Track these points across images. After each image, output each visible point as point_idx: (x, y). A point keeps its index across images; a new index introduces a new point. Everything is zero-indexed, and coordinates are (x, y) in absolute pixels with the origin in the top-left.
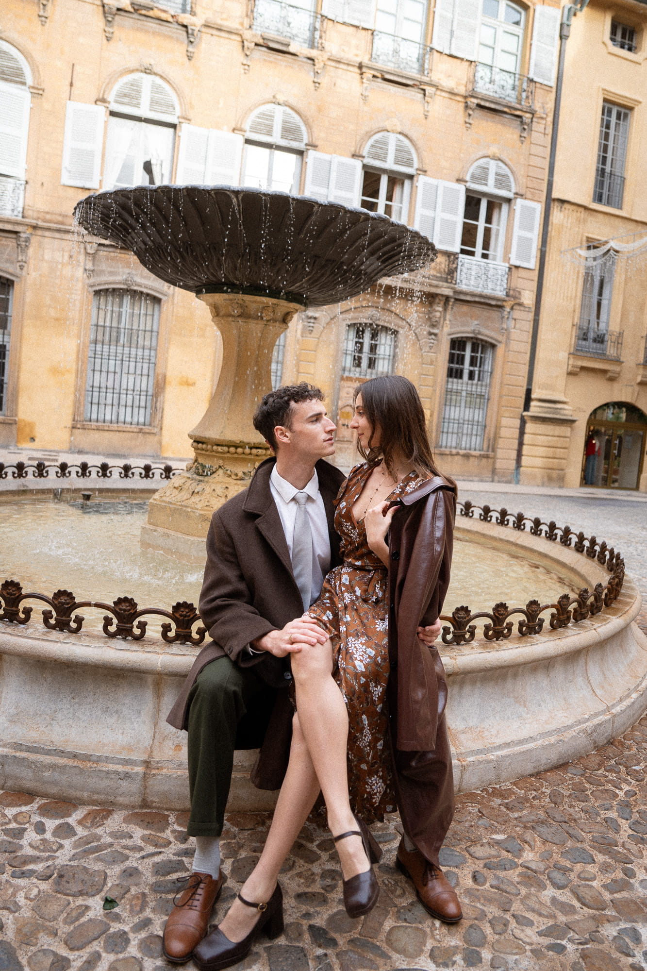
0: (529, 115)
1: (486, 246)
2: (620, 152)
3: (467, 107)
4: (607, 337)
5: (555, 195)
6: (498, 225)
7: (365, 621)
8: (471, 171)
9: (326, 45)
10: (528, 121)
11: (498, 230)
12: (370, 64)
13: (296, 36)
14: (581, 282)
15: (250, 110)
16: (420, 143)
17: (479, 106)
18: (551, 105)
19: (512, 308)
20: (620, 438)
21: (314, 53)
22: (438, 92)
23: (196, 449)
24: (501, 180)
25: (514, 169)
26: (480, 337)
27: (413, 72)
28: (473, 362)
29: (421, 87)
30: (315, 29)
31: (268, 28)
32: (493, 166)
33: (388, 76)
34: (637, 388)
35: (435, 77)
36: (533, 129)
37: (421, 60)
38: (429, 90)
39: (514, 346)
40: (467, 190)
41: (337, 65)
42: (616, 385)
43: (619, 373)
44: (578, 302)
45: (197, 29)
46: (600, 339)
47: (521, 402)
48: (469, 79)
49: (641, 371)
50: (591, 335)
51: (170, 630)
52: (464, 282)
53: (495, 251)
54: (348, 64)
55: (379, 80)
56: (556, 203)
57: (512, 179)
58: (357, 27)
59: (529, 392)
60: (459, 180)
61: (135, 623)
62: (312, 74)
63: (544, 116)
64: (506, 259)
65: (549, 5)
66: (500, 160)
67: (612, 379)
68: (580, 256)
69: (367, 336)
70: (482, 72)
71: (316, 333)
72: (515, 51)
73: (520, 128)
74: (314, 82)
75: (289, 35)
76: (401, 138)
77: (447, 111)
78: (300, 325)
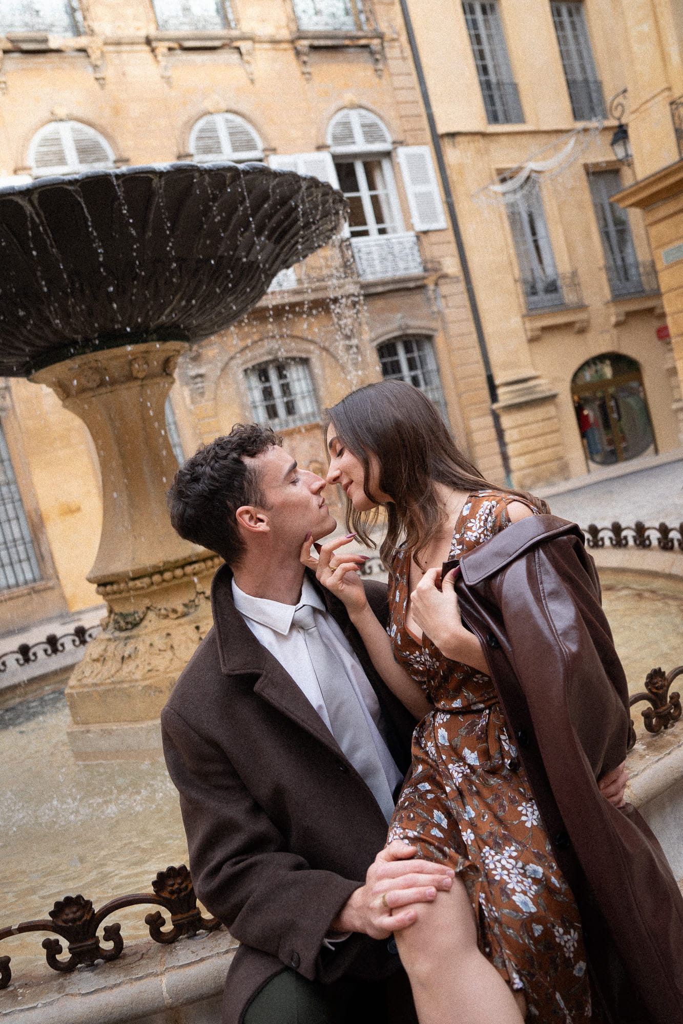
0: (377, 41)
1: (379, 219)
2: (499, 53)
3: (298, 53)
4: (559, 283)
5: (442, 129)
6: (385, 187)
7: (500, 814)
8: (330, 130)
9: (96, 26)
10: (378, 48)
11: (387, 195)
12: (160, 34)
13: (52, 25)
14: (507, 226)
15: (27, 139)
16: (256, 115)
17: (313, 48)
18: (399, 21)
19: (436, 284)
20: (613, 397)
21: (83, 42)
22: (257, 46)
23: (105, 595)
24: (371, 132)
25: (382, 113)
26: (410, 331)
27: (216, 29)
28: (412, 365)
29: (232, 45)
30: (74, 10)
31: (12, 25)
32: (355, 118)
33: (188, 45)
34: (615, 332)
35: (247, 26)
36: (388, 55)
37: (222, 11)
38: (244, 46)
39: (454, 329)
40: (335, 157)
41: (119, 48)
42: (590, 336)
44: (512, 251)
46: (552, 288)
47: (485, 393)
48: (288, 18)
49: (613, 310)
50: (540, 286)
51: (163, 923)
52: (368, 270)
53: (392, 221)
54: (132, 43)
55: (179, 52)
56: (446, 140)
57: (382, 125)
59: (490, 379)
60: (320, 148)
61: (100, 933)
62: (90, 69)
63: (395, 36)
64: (409, 226)
66: (361, 107)
67: (582, 331)
68: (495, 193)
69: (273, 375)
70: (302, 4)
71: (209, 394)
73: (371, 60)
74: (97, 79)
75: (43, 27)
76: (230, 116)
77: (276, 66)
78: (186, 388)
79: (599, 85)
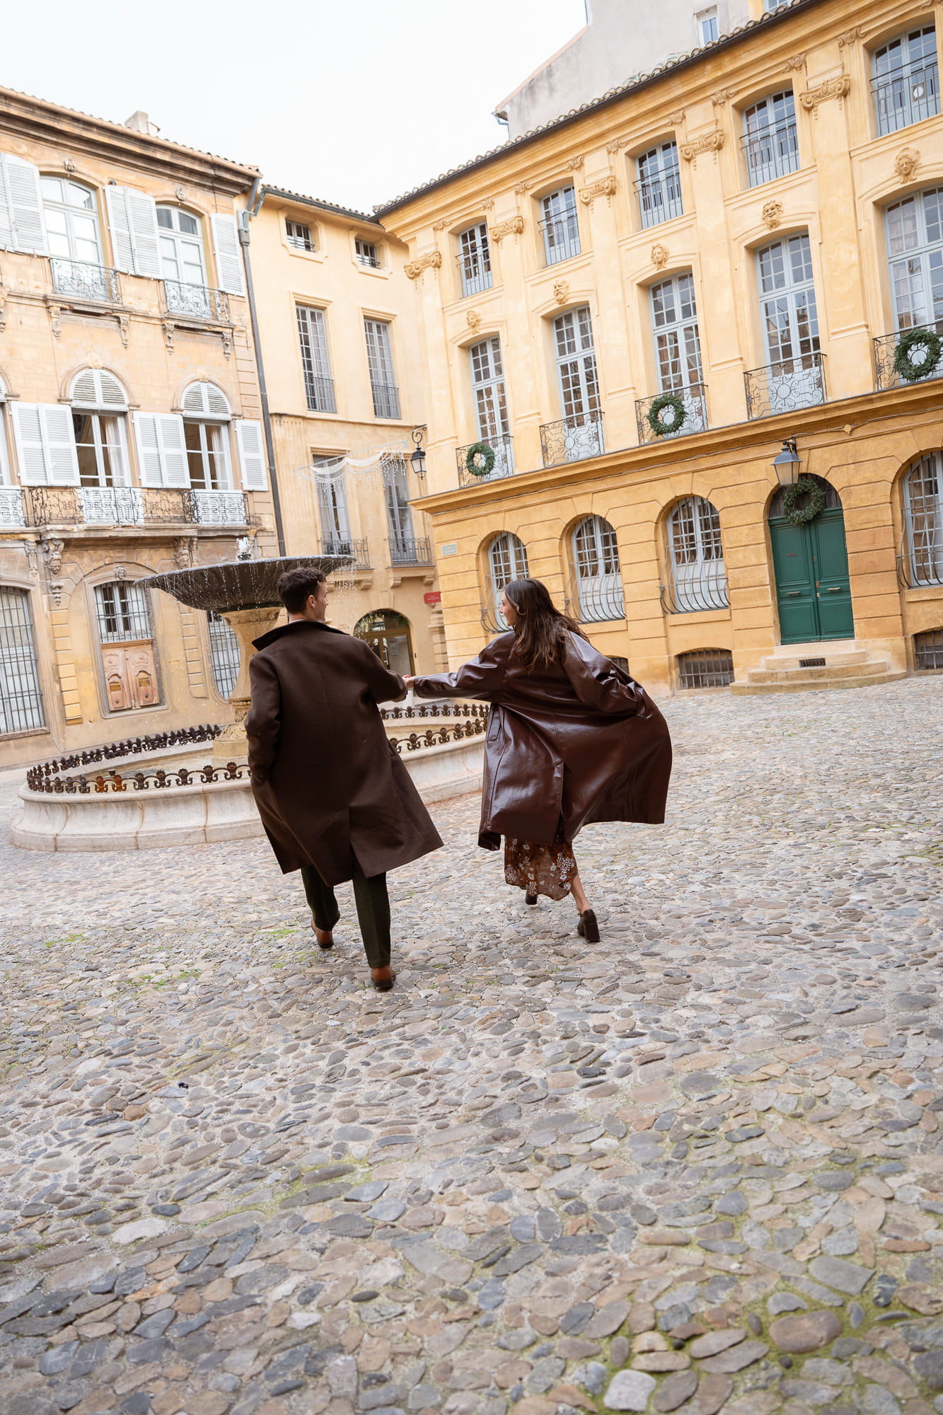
0: (229, 331)
1: (214, 475)
2: (322, 354)
3: (164, 329)
4: (351, 546)
5: (271, 410)
6: (221, 449)
8: (184, 397)
10: (229, 336)
11: (222, 458)
12: (55, 296)
14: (315, 495)
16: (125, 375)
17: (177, 327)
18: (247, 317)
19: (256, 534)
22: (133, 318)
24: (216, 403)
25: (227, 389)
27: (101, 300)
29: (114, 315)
32: (204, 389)
33: (76, 308)
34: (392, 592)
35: (129, 301)
36: (236, 343)
37: (106, 284)
38: (123, 317)
40: (185, 419)
41: (20, 301)
42: (372, 593)
43: (372, 581)
44: (318, 516)
46: (345, 549)
48: (161, 300)
49: (392, 574)
50: (336, 546)
52: (204, 518)
53: (224, 477)
54: (32, 299)
55: (70, 313)
56: (275, 418)
57: (225, 399)
58: (31, 256)
60: (174, 411)
63: (244, 329)
64: (238, 485)
65: (224, 212)
66: (210, 381)
67: (367, 589)
69: (116, 594)
70: (172, 290)
71: (63, 605)
72: (198, 262)
73: (222, 345)
76: (105, 373)
77: (146, 337)
78: (45, 597)
79: (396, 390)
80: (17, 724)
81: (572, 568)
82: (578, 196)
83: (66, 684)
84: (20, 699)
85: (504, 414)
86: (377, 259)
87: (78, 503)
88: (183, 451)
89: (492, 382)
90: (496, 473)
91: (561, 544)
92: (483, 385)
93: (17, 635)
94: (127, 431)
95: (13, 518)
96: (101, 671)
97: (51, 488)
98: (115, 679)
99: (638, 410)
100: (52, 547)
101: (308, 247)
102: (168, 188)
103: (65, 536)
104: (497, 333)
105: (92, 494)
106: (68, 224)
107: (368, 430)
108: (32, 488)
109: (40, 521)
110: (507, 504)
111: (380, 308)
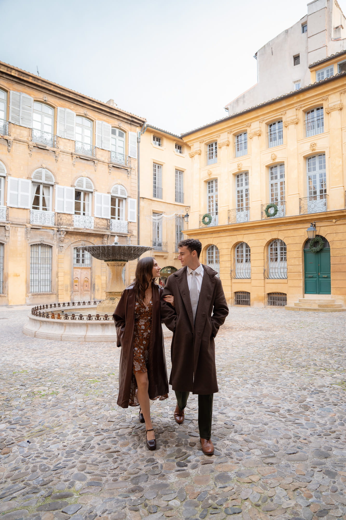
0: (130, 169)
1: (119, 215)
2: (160, 180)
3: (109, 167)
4: (162, 244)
5: (141, 196)
6: (122, 207)
8: (112, 189)
9: (59, 146)
10: (130, 171)
11: (122, 210)
12: (75, 153)
13: (48, 143)
14: (152, 226)
15: (33, 171)
16: (94, 181)
17: (113, 166)
18: (137, 165)
19: (130, 236)
21: (55, 149)
22: (99, 162)
24: (122, 192)
25: (127, 188)
27: (89, 156)
29: (93, 160)
30: (54, 141)
31: (38, 141)
32: (119, 187)
33: (81, 157)
34: (174, 261)
35: (98, 157)
36: (131, 173)
37: (92, 151)
38: (96, 162)
40: (111, 196)
41: (63, 153)
42: (167, 260)
43: (167, 256)
44: (152, 232)
45: (11, 141)
46: (160, 245)
48: (109, 157)
49: (175, 255)
50: (157, 244)
52: (114, 229)
53: (122, 216)
54: (67, 153)
55: (79, 158)
56: (141, 199)
57: (125, 191)
58: (69, 140)
60: (108, 193)
62: (55, 157)
63: (135, 169)
64: (126, 219)
65: (133, 132)
66: (121, 185)
67: (165, 259)
69: (81, 251)
70: (113, 154)
71: (63, 252)
72: (122, 146)
73: (127, 173)
74: (55, 160)
75: (46, 143)
76: (88, 179)
77: (102, 169)
78: (57, 249)
79: (183, 194)
80: (42, 290)
81: (234, 259)
82: (248, 136)
83: (60, 279)
84: (44, 282)
85: (217, 204)
86: (182, 151)
87: (72, 220)
88: (110, 206)
89: (214, 194)
90: (212, 224)
91: (231, 251)
92: (211, 195)
93: (46, 261)
94: (92, 198)
95: (51, 222)
96: (72, 276)
97: (64, 214)
98: (77, 279)
99: (262, 208)
100: (62, 233)
101: (159, 145)
102: (116, 123)
103: (67, 230)
104: (217, 178)
105: (78, 217)
106: (83, 131)
107: (172, 206)
108: (58, 213)
109: (59, 224)
110: (214, 235)
111: (181, 167)
